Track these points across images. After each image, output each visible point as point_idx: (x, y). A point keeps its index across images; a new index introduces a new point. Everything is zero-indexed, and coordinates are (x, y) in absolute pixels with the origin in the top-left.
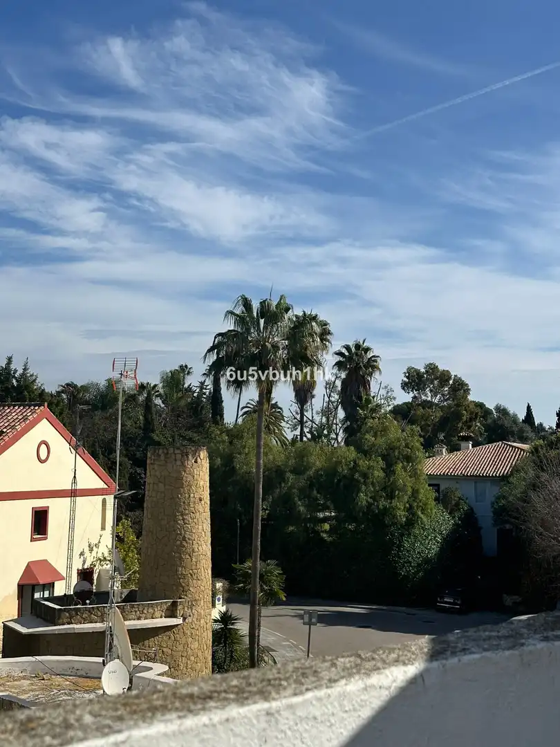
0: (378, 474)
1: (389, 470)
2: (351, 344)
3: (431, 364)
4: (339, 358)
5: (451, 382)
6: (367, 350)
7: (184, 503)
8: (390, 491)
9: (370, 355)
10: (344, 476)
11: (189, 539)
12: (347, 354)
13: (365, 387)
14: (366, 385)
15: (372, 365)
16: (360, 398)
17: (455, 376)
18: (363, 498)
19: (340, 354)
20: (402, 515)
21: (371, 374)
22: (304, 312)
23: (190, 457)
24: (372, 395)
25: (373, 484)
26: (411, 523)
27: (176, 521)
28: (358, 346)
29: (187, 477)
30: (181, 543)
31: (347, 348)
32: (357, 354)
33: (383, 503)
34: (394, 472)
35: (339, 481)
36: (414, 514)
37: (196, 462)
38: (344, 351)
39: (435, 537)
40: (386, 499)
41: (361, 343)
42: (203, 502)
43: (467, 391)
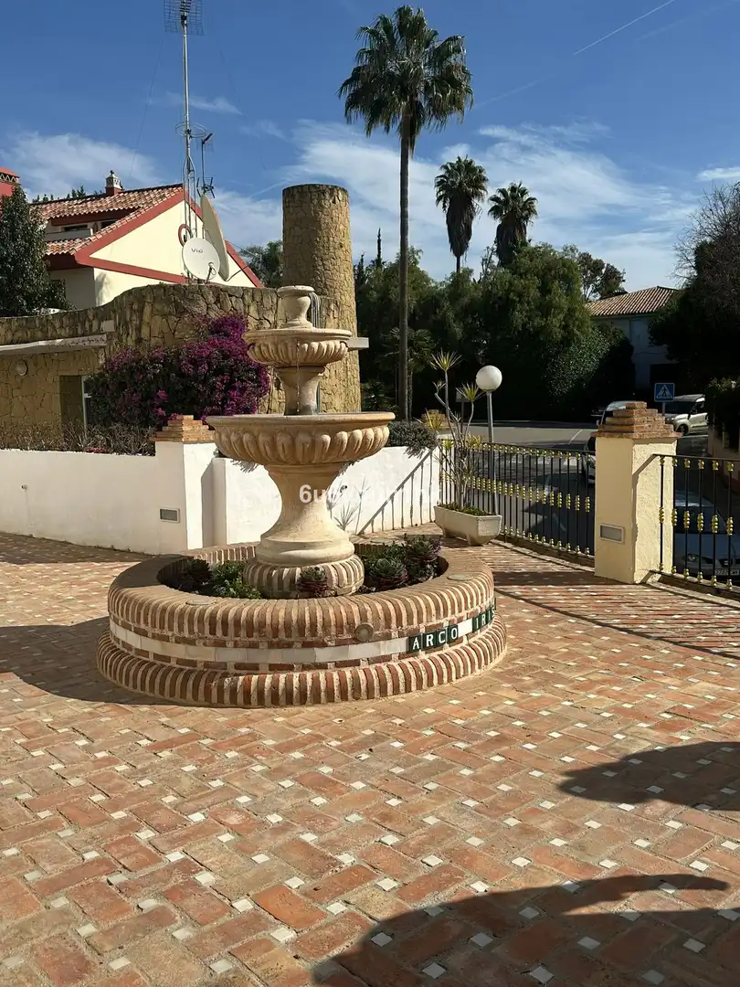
0: (534, 293)
1: (545, 290)
2: (506, 187)
3: (584, 254)
4: (493, 204)
5: (603, 271)
6: (524, 192)
7: (323, 246)
8: (545, 310)
9: (526, 198)
10: (500, 298)
11: (331, 287)
12: (502, 198)
13: (521, 231)
14: (522, 229)
15: (529, 208)
16: (515, 242)
17: (608, 265)
18: (518, 317)
19: (495, 199)
20: (558, 334)
21: (526, 218)
22: (459, 158)
23: (327, 196)
24: (527, 238)
25: (528, 303)
26: (567, 341)
27: (315, 267)
28: (513, 189)
29: (324, 219)
30: (323, 290)
31: (503, 192)
32: (513, 197)
33: (538, 321)
34: (549, 292)
35: (494, 303)
36: (571, 333)
37: (334, 202)
38: (499, 195)
39: (591, 355)
40: (542, 317)
41: (518, 184)
42: (344, 249)
43: (620, 279)
